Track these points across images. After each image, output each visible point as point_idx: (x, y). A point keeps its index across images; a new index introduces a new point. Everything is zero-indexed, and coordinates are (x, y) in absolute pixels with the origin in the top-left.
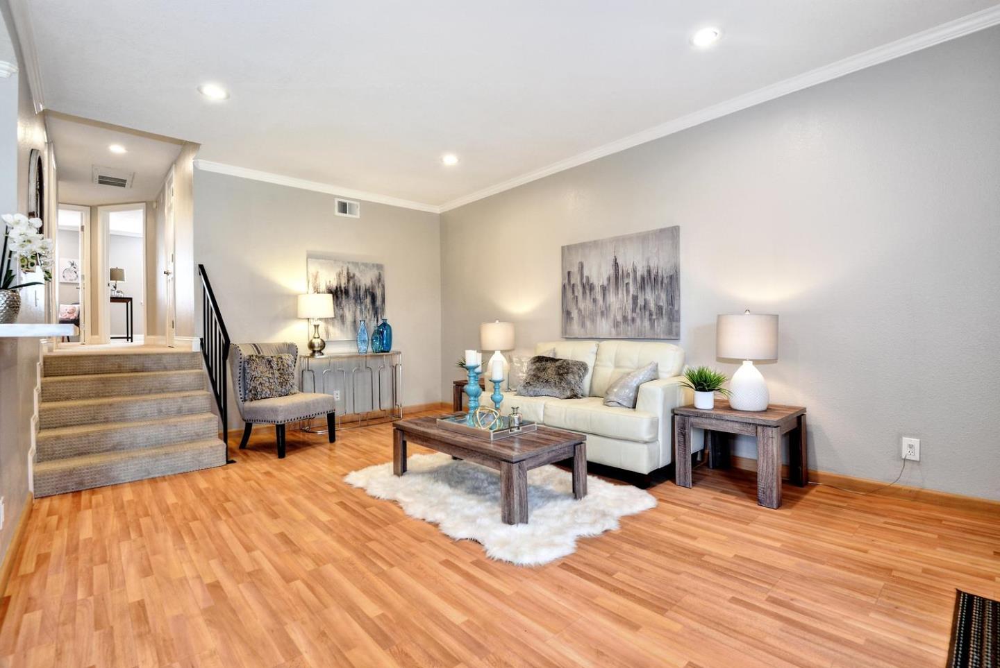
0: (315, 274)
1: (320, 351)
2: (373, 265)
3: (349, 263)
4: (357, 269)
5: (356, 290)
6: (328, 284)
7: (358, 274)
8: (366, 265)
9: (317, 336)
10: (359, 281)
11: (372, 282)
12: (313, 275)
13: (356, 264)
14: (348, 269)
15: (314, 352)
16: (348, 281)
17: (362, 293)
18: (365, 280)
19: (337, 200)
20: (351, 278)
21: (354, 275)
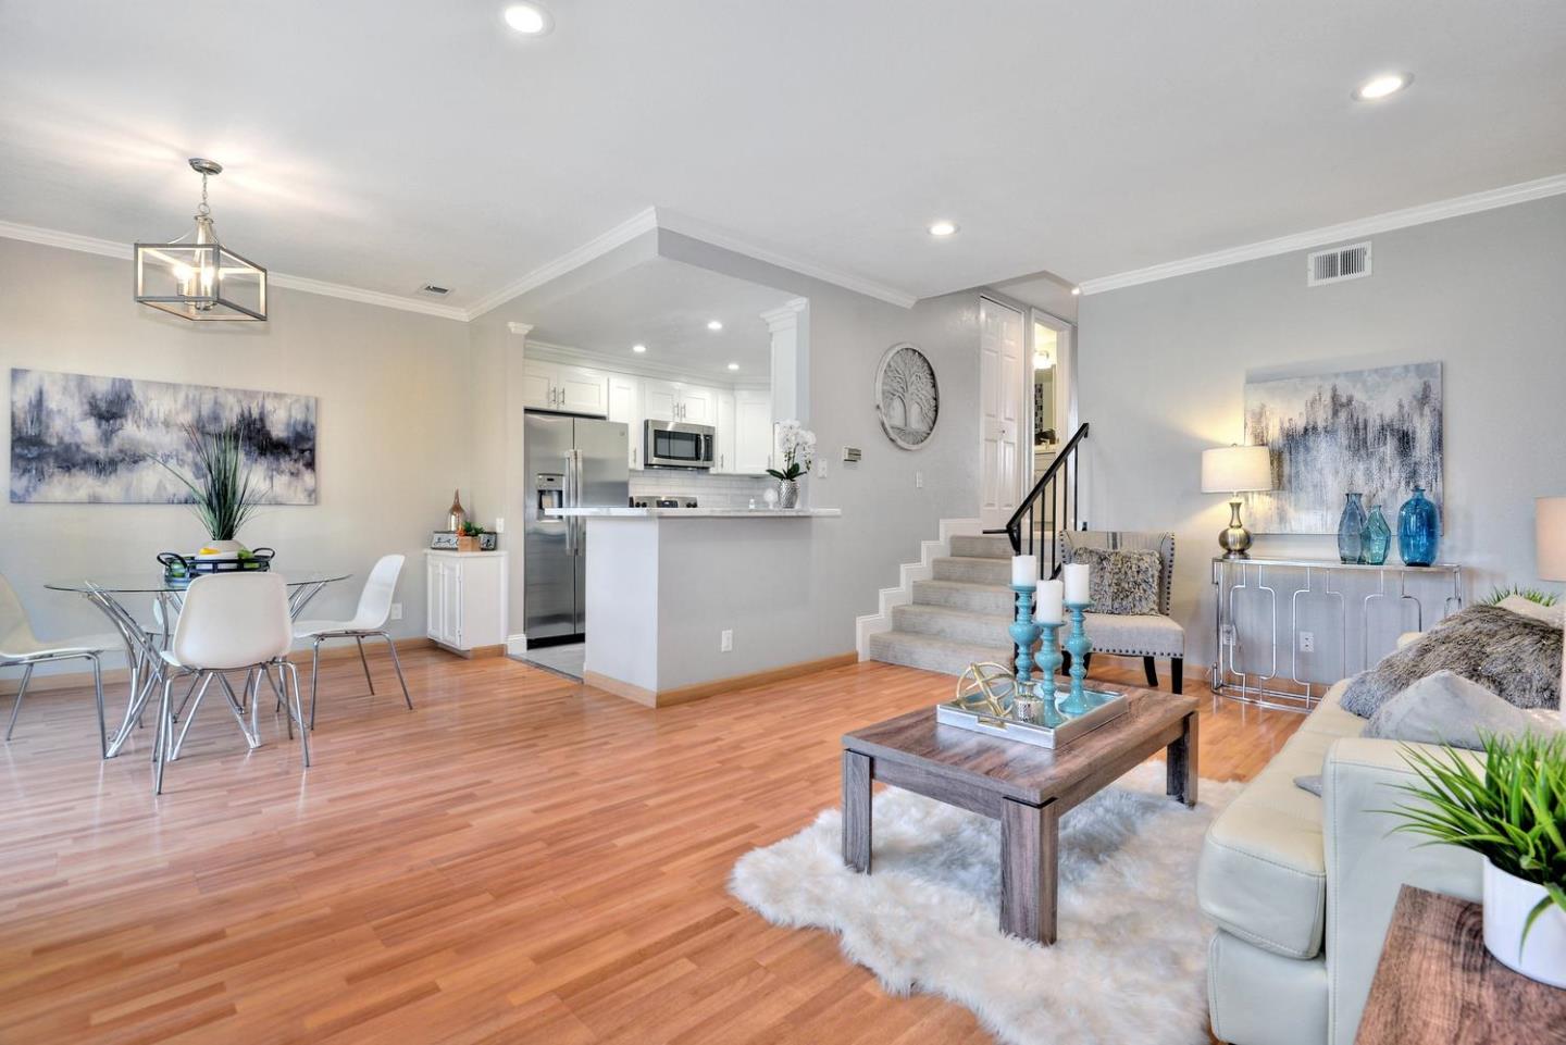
0: (1258, 410)
1: (1241, 552)
2: (1406, 368)
3: (1337, 375)
4: (1359, 386)
5: (1356, 429)
6: (1286, 425)
7: (1359, 396)
8: (1383, 372)
9: (1236, 523)
10: (1365, 410)
11: (1401, 406)
12: (1254, 414)
13: (1355, 376)
14: (1334, 390)
15: (1230, 551)
16: (1335, 413)
17: (1370, 436)
18: (1381, 406)
19: (1311, 259)
20: (1342, 405)
21: (1350, 401)
